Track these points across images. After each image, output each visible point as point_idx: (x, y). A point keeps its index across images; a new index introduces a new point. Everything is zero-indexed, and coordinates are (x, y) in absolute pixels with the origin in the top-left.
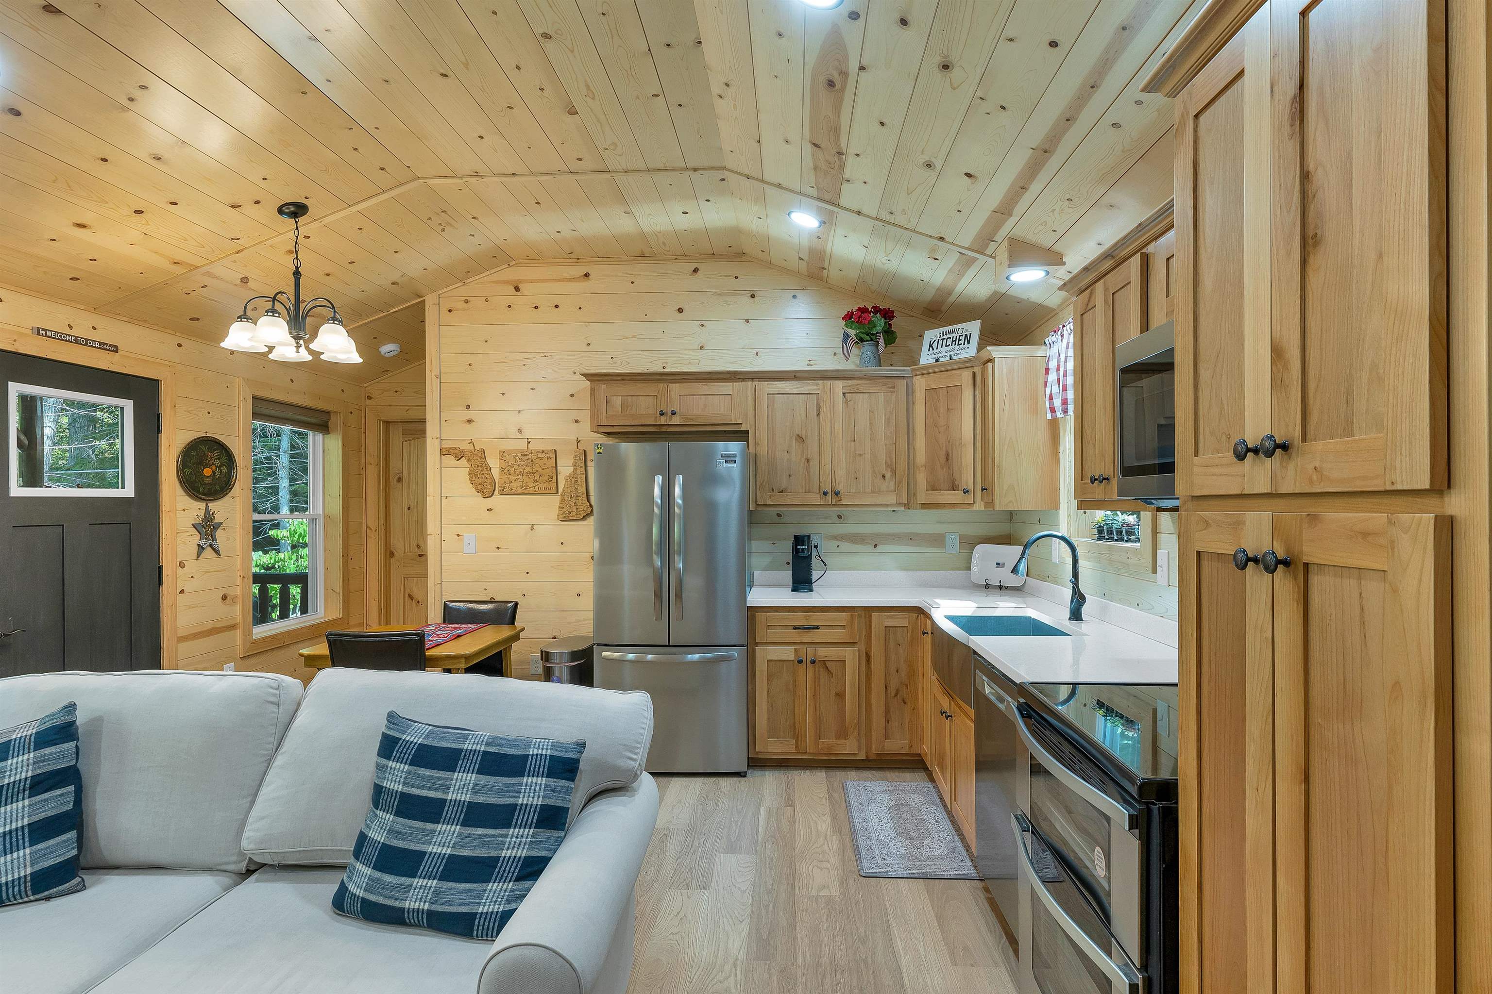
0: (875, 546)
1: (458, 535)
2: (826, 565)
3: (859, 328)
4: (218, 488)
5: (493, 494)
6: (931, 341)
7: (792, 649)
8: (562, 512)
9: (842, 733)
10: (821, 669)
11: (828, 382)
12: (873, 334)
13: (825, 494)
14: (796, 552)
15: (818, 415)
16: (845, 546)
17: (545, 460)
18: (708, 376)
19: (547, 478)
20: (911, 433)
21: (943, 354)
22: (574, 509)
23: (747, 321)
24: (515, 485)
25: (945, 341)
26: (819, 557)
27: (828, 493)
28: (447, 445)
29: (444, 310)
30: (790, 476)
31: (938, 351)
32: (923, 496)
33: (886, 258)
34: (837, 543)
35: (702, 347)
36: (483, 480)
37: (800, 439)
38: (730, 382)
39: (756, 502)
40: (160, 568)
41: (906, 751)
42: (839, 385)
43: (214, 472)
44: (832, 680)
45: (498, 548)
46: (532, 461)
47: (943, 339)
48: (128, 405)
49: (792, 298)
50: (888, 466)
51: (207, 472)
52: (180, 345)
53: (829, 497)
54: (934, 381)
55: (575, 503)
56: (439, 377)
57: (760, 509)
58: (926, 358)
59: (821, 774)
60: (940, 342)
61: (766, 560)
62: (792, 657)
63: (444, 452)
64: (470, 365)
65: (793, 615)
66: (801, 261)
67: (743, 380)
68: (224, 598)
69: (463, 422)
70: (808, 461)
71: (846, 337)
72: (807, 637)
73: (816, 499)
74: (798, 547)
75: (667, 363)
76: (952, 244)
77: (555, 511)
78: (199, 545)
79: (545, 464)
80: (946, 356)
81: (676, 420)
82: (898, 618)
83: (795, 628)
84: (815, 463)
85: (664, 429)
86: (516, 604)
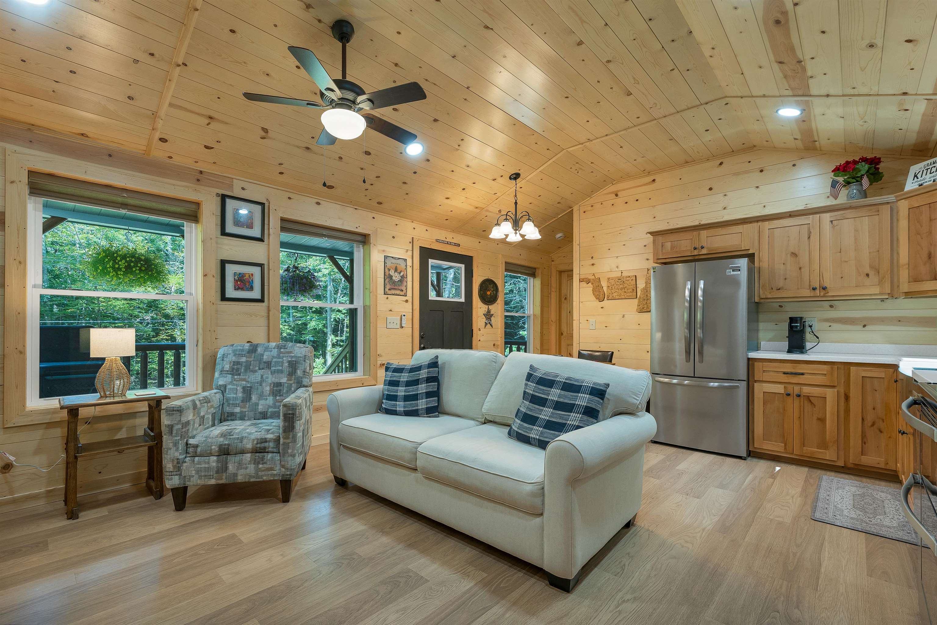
0: (864, 326)
1: (587, 320)
2: (818, 338)
3: (846, 175)
4: (492, 300)
5: (604, 299)
6: (915, 173)
7: (782, 386)
8: (639, 308)
9: (823, 445)
10: (806, 402)
11: (817, 215)
12: (858, 177)
13: (814, 289)
14: (791, 328)
15: (809, 238)
16: (835, 326)
17: (630, 281)
18: (726, 224)
19: (631, 290)
20: (895, 242)
21: (927, 180)
22: (646, 306)
23: (757, 187)
24: (615, 294)
25: (929, 170)
26: (813, 332)
27: (816, 288)
28: (582, 277)
29: (582, 212)
30: (785, 279)
31: (922, 178)
32: (905, 287)
33: (862, 121)
34: (830, 324)
35: (725, 208)
36: (599, 293)
37: (794, 255)
38: (742, 225)
39: (759, 296)
40: (473, 330)
41: (882, 466)
42: (827, 217)
43: (491, 293)
44: (815, 409)
45: (606, 327)
46: (623, 282)
47: (927, 169)
48: (463, 266)
49: (792, 166)
50: (871, 267)
51: (488, 293)
52: (480, 242)
53: (818, 292)
54: (915, 202)
55: (646, 303)
56: (579, 245)
57: (762, 301)
58: (910, 185)
59: (805, 470)
60: (925, 172)
61: (771, 335)
62: (782, 391)
63: (581, 281)
64: (593, 237)
65: (783, 365)
66: (796, 141)
67: (751, 222)
68: (494, 345)
69: (590, 265)
70: (800, 268)
71: (834, 184)
72: (795, 380)
73: (807, 293)
74: (792, 325)
75: (702, 221)
76: (916, 94)
77: (636, 307)
78: (485, 322)
79: (630, 283)
80: (931, 181)
81: (704, 251)
82: (875, 372)
83: (785, 373)
84: (806, 271)
85: (697, 258)
86: (613, 353)
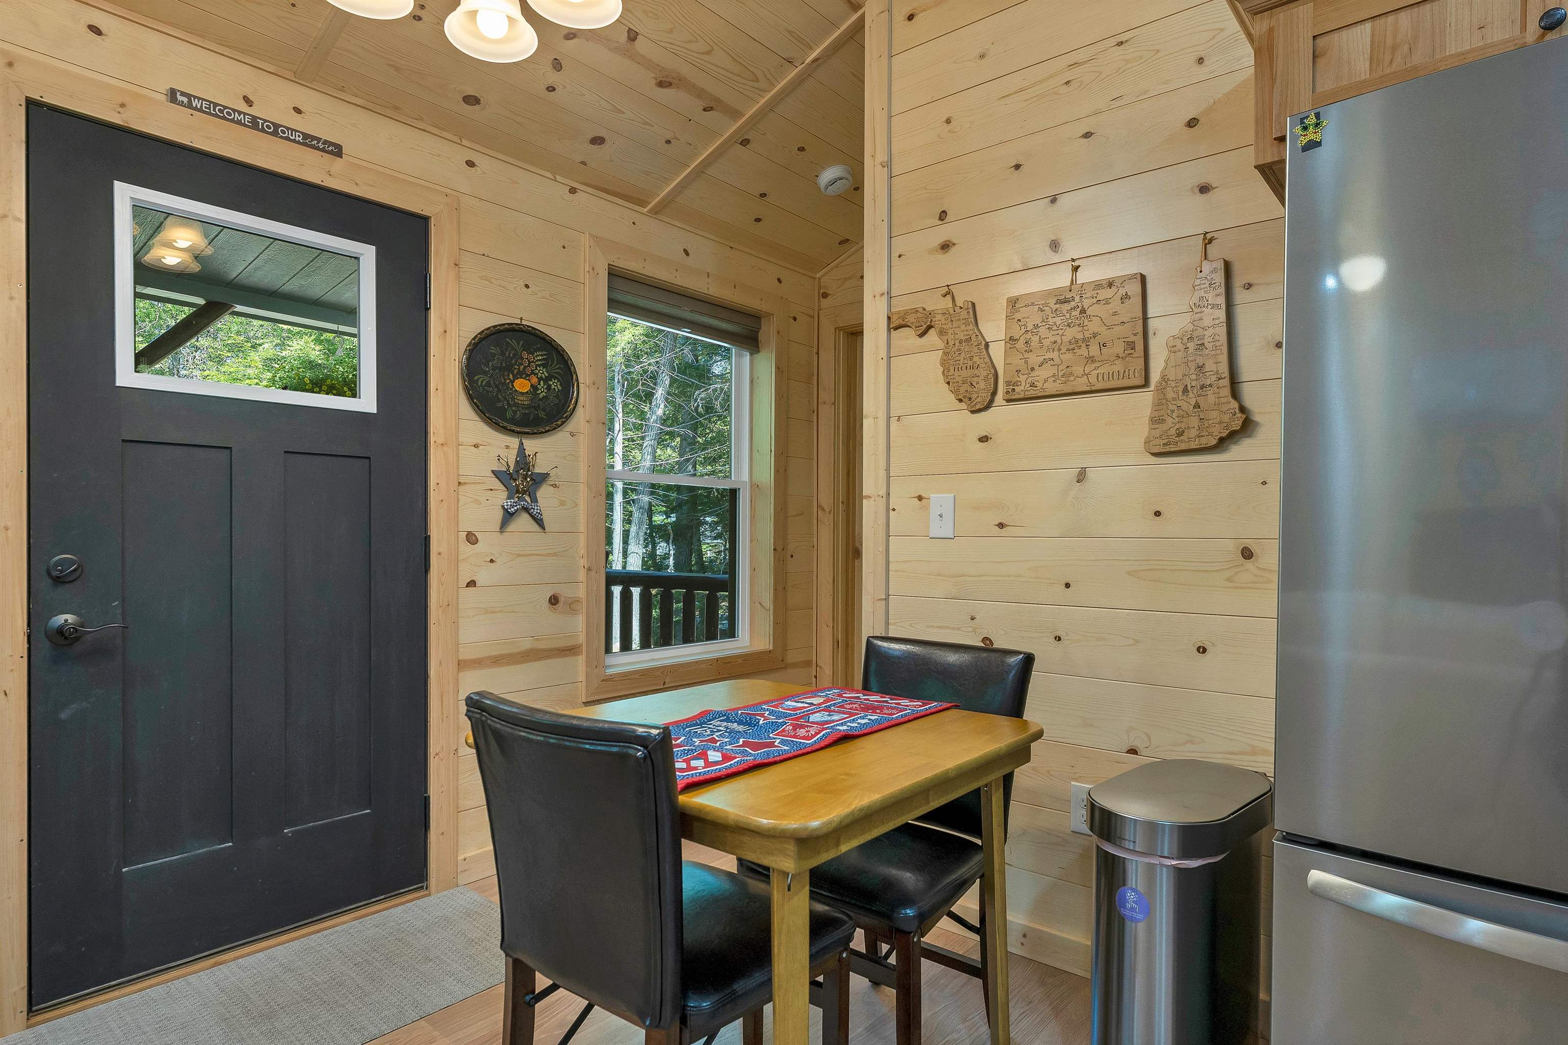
1: (920, 498)
4: (542, 414)
5: (991, 401)
8: (1157, 433)
17: (1116, 305)
19: (1119, 348)
22: (1194, 421)
24: (1042, 374)
28: (900, 306)
29: (899, 16)
36: (970, 372)
40: (428, 539)
43: (534, 388)
45: (1001, 525)
46: (1083, 311)
48: (368, 254)
51: (522, 385)
52: (471, 164)
55: (1197, 406)
56: (888, 165)
63: (895, 324)
64: (948, 121)
68: (554, 600)
69: (931, 252)
77: (1143, 429)
78: (503, 506)
79: (1115, 314)
86: (1029, 660)
